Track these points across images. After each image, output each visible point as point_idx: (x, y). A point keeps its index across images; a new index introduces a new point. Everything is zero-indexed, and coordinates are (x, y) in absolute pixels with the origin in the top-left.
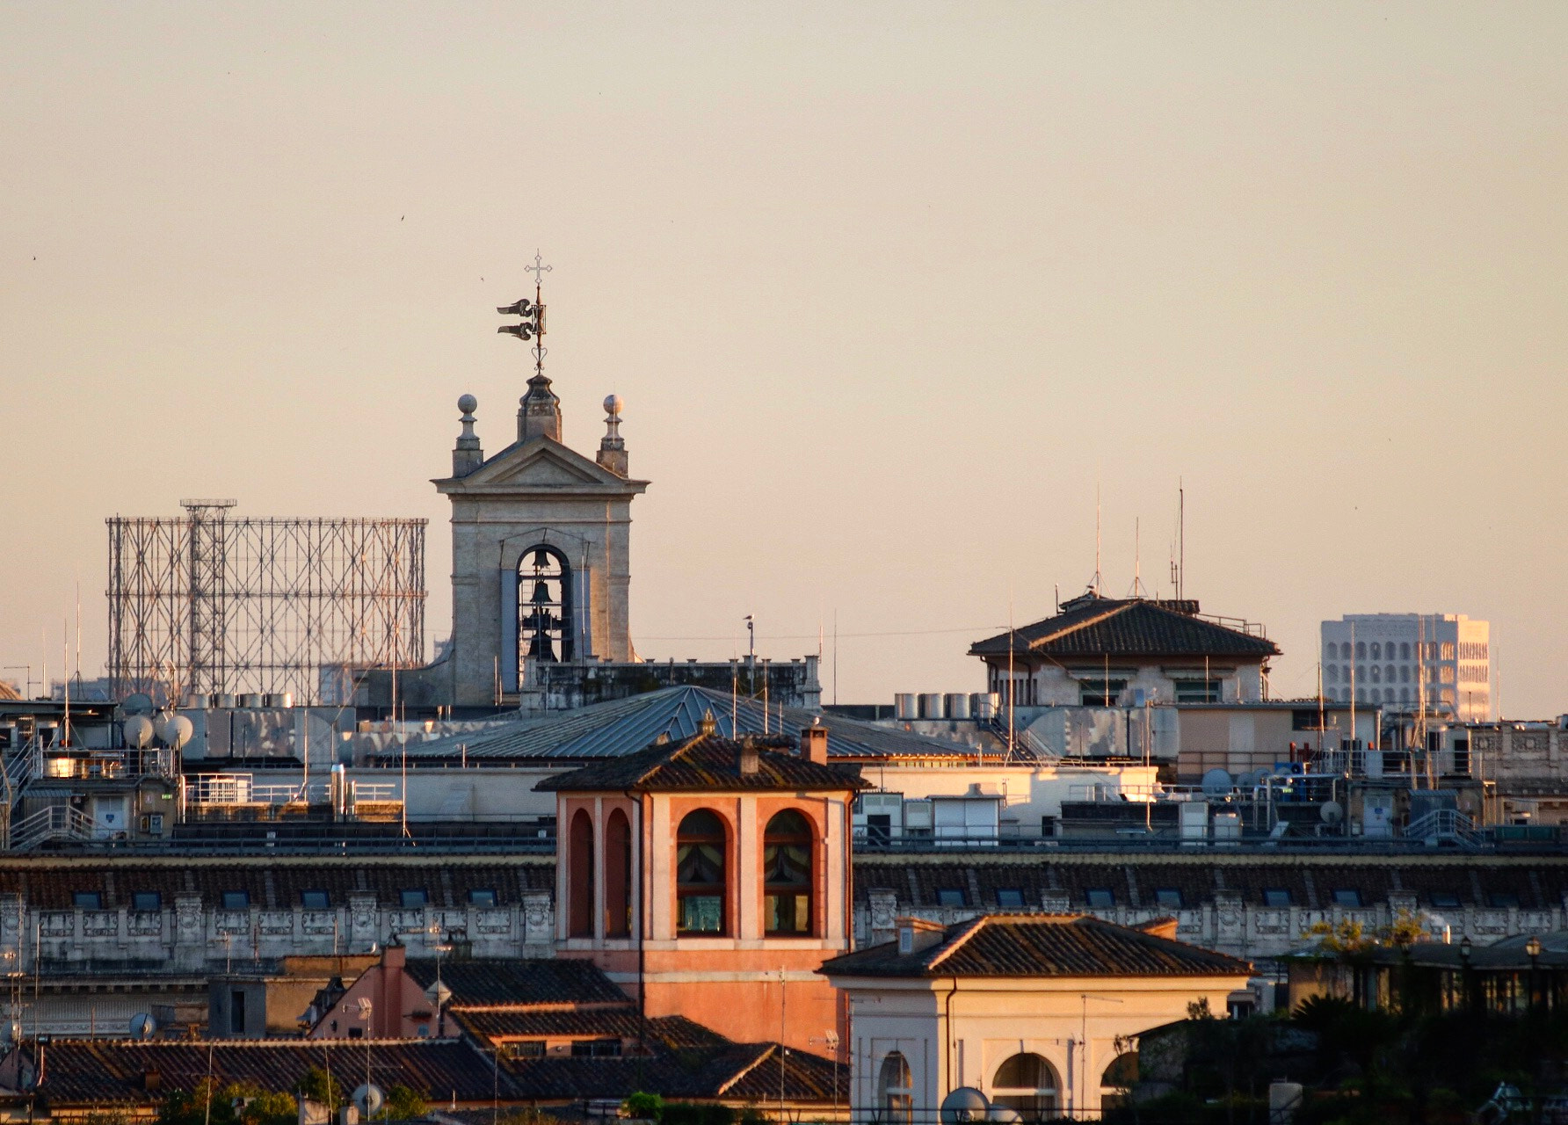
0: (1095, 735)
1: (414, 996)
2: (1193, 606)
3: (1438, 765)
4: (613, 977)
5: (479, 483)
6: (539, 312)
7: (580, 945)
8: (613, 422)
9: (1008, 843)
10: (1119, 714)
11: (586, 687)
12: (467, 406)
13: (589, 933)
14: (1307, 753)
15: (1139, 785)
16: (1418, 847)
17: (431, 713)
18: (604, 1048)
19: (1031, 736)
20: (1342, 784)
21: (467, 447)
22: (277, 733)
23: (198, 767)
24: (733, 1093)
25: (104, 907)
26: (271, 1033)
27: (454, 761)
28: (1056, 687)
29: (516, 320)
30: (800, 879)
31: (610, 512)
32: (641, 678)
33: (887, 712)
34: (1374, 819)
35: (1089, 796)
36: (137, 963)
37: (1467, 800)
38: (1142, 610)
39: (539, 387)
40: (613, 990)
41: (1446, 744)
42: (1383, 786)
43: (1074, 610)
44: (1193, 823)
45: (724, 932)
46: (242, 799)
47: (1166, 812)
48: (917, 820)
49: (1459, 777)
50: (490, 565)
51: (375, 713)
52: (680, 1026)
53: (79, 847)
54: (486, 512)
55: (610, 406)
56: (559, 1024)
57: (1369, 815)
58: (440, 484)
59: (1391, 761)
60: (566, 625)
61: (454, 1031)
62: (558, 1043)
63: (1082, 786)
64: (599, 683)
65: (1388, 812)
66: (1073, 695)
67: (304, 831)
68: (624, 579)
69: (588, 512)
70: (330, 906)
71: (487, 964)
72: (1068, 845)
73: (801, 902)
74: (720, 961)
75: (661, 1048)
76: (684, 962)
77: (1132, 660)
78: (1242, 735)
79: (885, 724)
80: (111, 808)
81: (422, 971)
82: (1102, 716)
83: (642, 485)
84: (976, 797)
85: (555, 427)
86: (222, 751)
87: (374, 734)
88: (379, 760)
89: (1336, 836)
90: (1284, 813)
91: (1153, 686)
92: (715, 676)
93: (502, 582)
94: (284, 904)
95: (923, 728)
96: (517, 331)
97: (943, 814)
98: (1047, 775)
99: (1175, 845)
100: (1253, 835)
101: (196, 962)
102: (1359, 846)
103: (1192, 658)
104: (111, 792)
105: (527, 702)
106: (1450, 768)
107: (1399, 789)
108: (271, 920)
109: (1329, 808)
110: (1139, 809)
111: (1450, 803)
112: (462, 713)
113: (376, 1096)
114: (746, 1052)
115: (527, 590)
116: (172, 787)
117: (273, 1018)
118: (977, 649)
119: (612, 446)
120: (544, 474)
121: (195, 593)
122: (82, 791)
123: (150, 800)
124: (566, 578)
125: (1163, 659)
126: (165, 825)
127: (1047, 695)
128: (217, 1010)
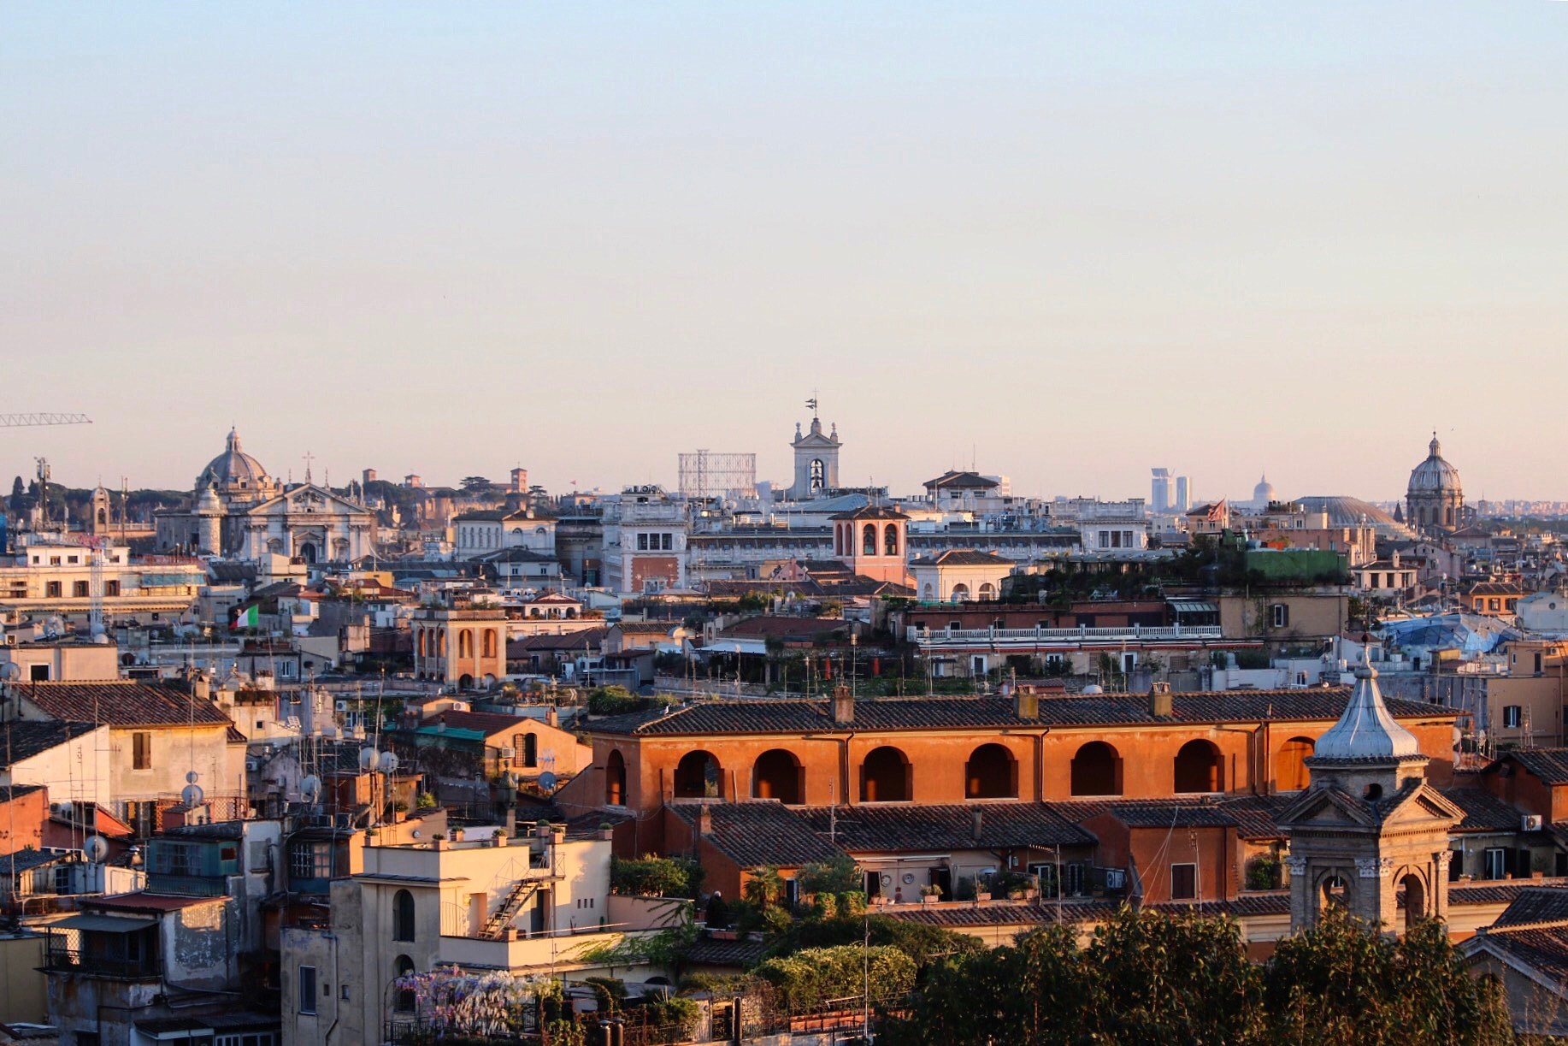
0: (956, 505)
1: (799, 570)
2: (977, 474)
3: (1042, 512)
4: (847, 565)
5: (801, 444)
6: (816, 402)
7: (839, 558)
8: (834, 429)
9: (937, 532)
10: (962, 500)
11: (831, 494)
12: (798, 425)
13: (841, 554)
14: (1009, 509)
15: (968, 518)
16: (1037, 532)
17: (792, 500)
18: (846, 583)
19: (941, 506)
20: (1019, 517)
21: (798, 435)
22: (755, 505)
23: (737, 514)
24: (878, 594)
25: (716, 548)
26: (761, 579)
27: (800, 512)
28: (945, 493)
29: (810, 404)
30: (893, 540)
31: (833, 451)
32: (844, 492)
33: (905, 500)
34: (1026, 525)
35: (956, 520)
36: (724, 562)
37: (1049, 521)
38: (966, 474)
39: (816, 420)
40: (847, 568)
41: (1043, 508)
42: (1028, 517)
43: (948, 475)
44: (982, 527)
45: (875, 554)
46: (748, 522)
47: (976, 524)
48: (915, 527)
49: (1046, 515)
50: (804, 465)
51: (779, 501)
52: (864, 577)
53: (709, 533)
54: (803, 451)
55: (833, 425)
56: (835, 576)
57: (1025, 524)
58: (792, 444)
59: (1030, 511)
60: (822, 479)
61: (809, 579)
62: (835, 582)
63: (954, 518)
64: (834, 493)
65: (1030, 524)
66: (949, 495)
67: (764, 529)
68: (837, 467)
69: (828, 451)
70: (771, 548)
71: (816, 562)
72: (951, 532)
73: (894, 547)
74: (874, 561)
75: (859, 582)
76: (865, 561)
77: (963, 487)
78: (992, 505)
79: (905, 503)
80: (717, 524)
81: (801, 564)
82: (958, 501)
83: (841, 444)
84: (928, 521)
85: (820, 430)
86: (742, 510)
87: (779, 506)
88: (781, 512)
89: (1017, 529)
90: (1004, 524)
91: (969, 493)
92: (863, 491)
93: (807, 469)
94: (760, 547)
95: (914, 504)
96: (810, 407)
97: (921, 524)
98: (946, 515)
99: (978, 532)
100: (997, 530)
101: (739, 562)
102: (1022, 532)
103: (979, 486)
104: (717, 520)
105: (816, 498)
106: (1044, 512)
107: (1032, 518)
108: (757, 551)
109: (1015, 523)
110: (969, 523)
111: (1045, 521)
112: (800, 500)
113: (793, 594)
114: (881, 584)
115: (813, 470)
116: (732, 519)
117: (762, 575)
118: (924, 484)
119: (834, 435)
120: (817, 442)
121: (700, 472)
122: (710, 520)
123: (726, 522)
124: (822, 467)
125: (971, 486)
126: (730, 529)
127: (942, 496)
128: (748, 573)
